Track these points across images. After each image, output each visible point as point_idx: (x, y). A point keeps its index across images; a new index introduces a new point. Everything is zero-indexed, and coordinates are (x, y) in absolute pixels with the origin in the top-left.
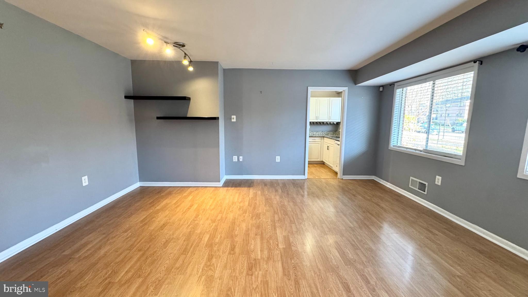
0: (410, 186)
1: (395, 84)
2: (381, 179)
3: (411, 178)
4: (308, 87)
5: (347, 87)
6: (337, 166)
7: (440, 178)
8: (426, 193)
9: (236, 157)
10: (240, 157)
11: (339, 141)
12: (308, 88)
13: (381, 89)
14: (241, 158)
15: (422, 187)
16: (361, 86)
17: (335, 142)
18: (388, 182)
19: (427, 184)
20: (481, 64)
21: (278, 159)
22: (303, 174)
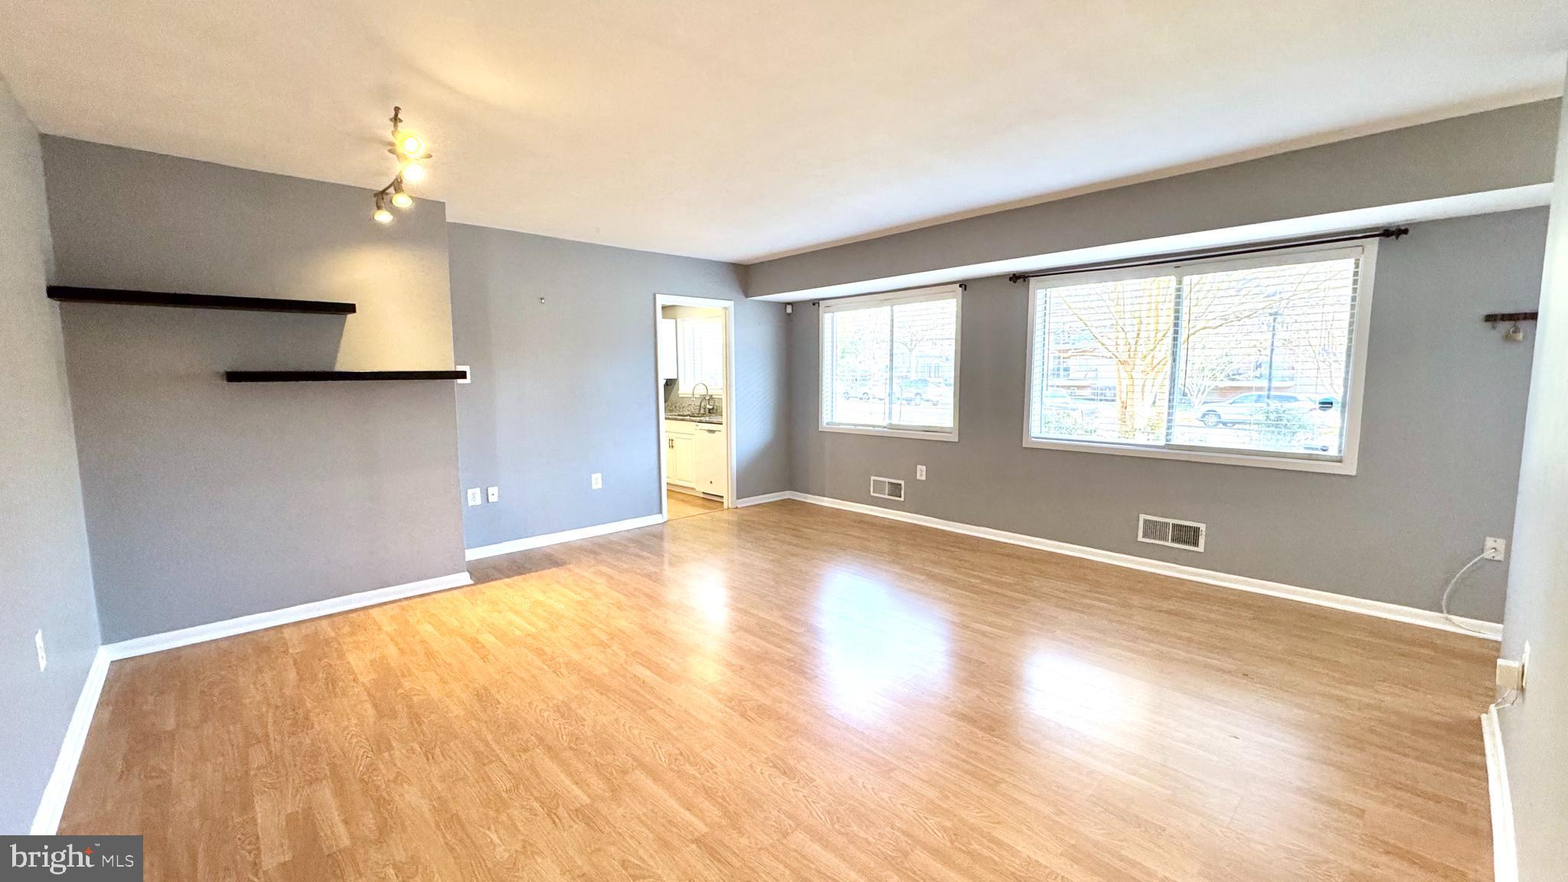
0: (872, 494)
1: (821, 302)
2: (806, 495)
3: (873, 478)
4: (657, 295)
5: (733, 302)
6: (711, 482)
7: (924, 468)
8: (902, 499)
9: (477, 491)
10: (489, 489)
11: (721, 424)
12: (655, 298)
13: (789, 310)
14: (493, 491)
15: (895, 489)
16: (763, 301)
17: (697, 426)
18: (824, 496)
19: (902, 482)
20: (965, 289)
21: (597, 481)
22: (658, 511)
